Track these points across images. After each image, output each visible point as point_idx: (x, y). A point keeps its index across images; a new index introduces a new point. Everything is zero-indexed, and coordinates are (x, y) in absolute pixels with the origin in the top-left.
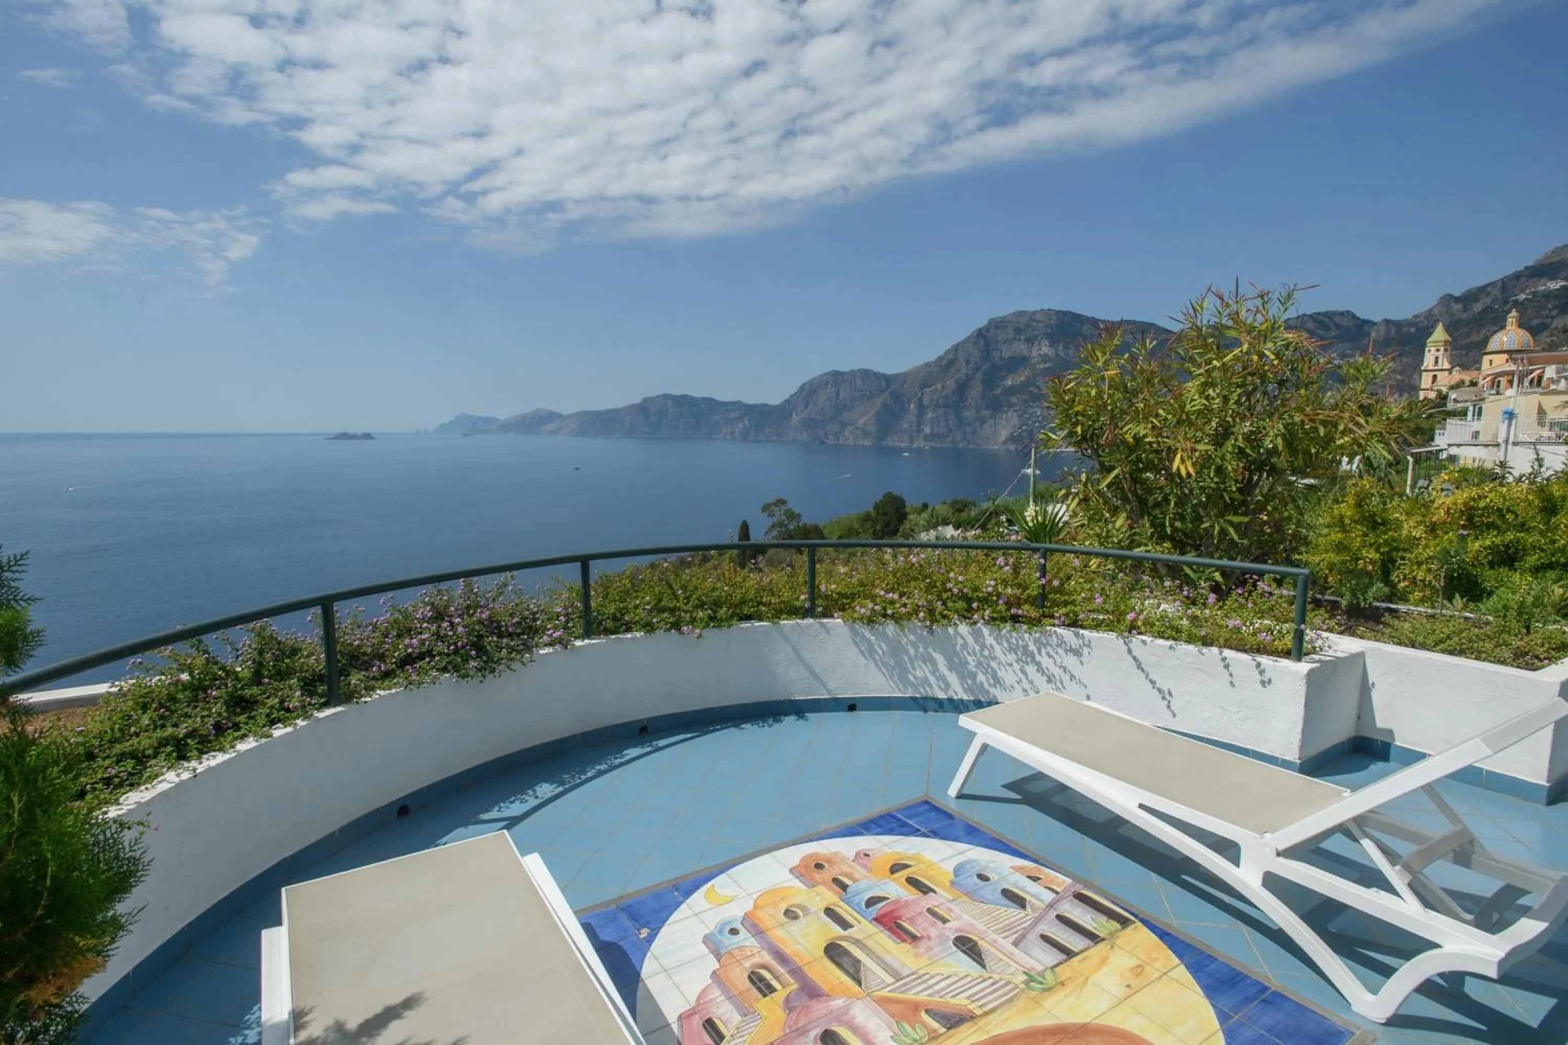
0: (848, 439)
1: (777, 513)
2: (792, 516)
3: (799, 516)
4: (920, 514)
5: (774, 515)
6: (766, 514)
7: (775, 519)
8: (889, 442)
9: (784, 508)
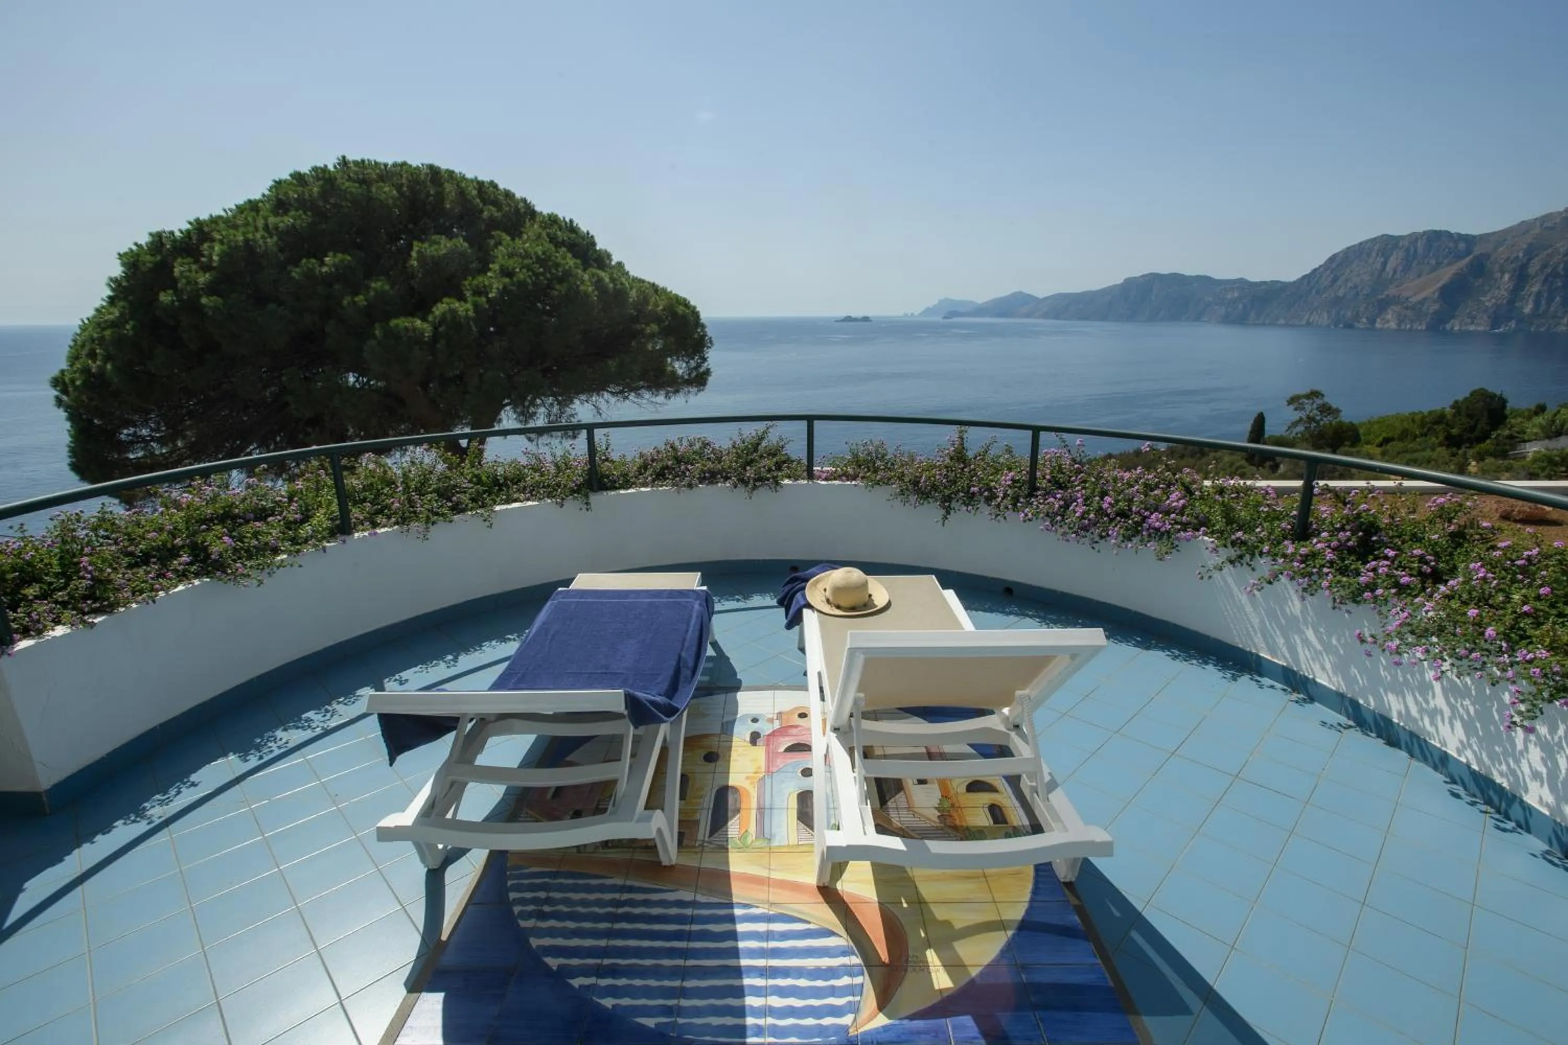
0: (1388, 321)
1: (1308, 407)
2: (1326, 409)
3: (1338, 411)
4: (1529, 418)
5: (1303, 409)
6: (1292, 407)
7: (1303, 414)
8: (1455, 325)
9: (1319, 401)
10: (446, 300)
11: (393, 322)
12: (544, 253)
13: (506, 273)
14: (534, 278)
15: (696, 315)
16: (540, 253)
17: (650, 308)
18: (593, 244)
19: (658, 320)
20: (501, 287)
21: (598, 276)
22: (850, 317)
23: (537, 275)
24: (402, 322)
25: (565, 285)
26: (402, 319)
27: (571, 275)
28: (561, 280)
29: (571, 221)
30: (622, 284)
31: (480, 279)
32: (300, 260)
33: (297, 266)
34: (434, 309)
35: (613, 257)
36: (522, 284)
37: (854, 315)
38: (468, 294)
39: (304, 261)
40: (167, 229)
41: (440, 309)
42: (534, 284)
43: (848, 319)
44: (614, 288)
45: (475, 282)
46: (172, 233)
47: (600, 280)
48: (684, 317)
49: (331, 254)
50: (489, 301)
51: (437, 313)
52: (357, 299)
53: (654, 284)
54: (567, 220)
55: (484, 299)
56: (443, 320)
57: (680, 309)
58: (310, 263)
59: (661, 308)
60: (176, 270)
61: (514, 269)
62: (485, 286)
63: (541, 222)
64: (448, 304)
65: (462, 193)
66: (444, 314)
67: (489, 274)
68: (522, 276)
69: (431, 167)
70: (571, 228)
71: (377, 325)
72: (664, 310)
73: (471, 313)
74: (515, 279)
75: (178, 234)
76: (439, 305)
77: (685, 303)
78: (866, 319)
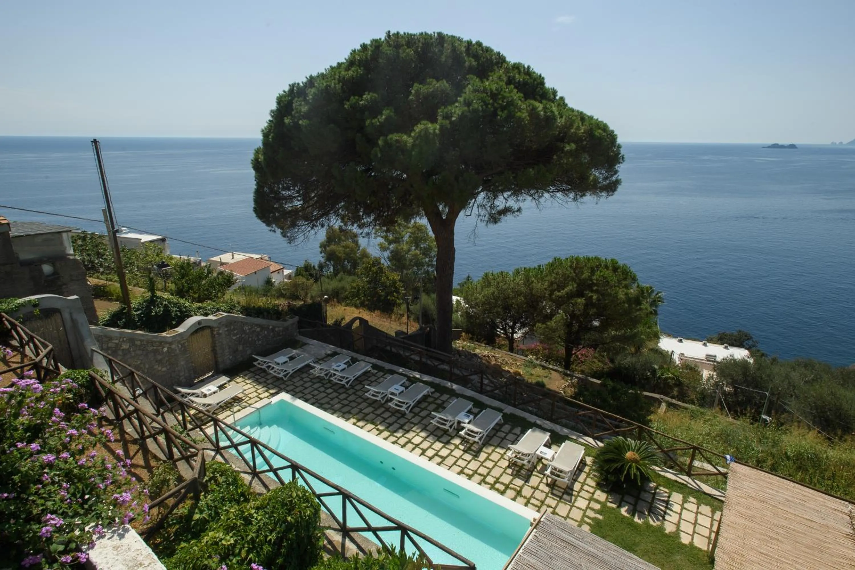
10: (425, 122)
11: (390, 136)
12: (497, 90)
13: (468, 104)
14: (484, 107)
15: (612, 137)
16: (494, 89)
17: (572, 131)
18: (542, 83)
19: (578, 140)
20: (460, 113)
21: (533, 105)
22: (777, 144)
23: (486, 104)
24: (394, 137)
25: (506, 112)
26: (395, 134)
27: (513, 105)
28: (503, 108)
29: (529, 67)
30: (552, 112)
31: (450, 108)
32: (350, 97)
33: (348, 100)
34: (415, 128)
35: (558, 93)
36: (475, 111)
37: (780, 143)
38: (440, 118)
39: (352, 97)
40: (297, 82)
41: (419, 128)
42: (483, 111)
43: (775, 146)
44: (545, 115)
45: (446, 110)
46: (298, 84)
47: (534, 109)
48: (600, 139)
49: (366, 93)
50: (451, 123)
51: (417, 131)
52: (374, 121)
53: (581, 113)
54: (526, 66)
55: (448, 122)
56: (419, 136)
57: (598, 133)
58: (353, 99)
59: (582, 131)
60: (294, 105)
61: (472, 100)
62: (451, 113)
63: (506, 68)
64: (424, 124)
65: (454, 50)
66: (420, 132)
67: (457, 104)
68: (476, 106)
69: (440, 34)
70: (528, 72)
71: (381, 138)
72: (584, 133)
73: (437, 131)
74: (471, 108)
75: (301, 84)
76: (419, 125)
77: (604, 128)
78: (792, 146)
